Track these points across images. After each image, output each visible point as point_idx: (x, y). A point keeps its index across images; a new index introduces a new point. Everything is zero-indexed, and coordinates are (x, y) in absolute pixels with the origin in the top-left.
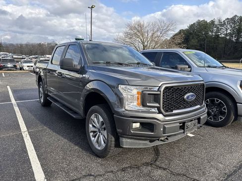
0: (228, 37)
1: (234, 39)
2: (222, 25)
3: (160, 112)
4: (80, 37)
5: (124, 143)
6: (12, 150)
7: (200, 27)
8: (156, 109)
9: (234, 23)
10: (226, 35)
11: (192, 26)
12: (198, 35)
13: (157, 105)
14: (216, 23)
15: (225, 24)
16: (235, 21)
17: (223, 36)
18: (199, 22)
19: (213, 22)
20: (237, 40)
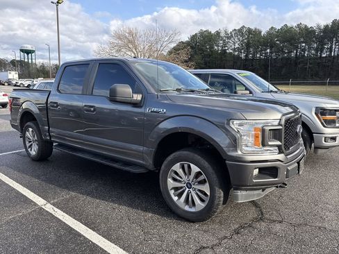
0: (236, 53)
1: (243, 56)
2: (228, 38)
3: (280, 152)
4: (29, 47)
5: (240, 197)
6: (52, 236)
7: (204, 39)
8: (276, 148)
9: (242, 35)
10: (234, 50)
11: (193, 37)
12: (202, 50)
13: (279, 143)
14: (222, 34)
15: (232, 36)
16: (243, 34)
17: (231, 51)
18: (202, 33)
19: (218, 33)
20: (246, 56)
